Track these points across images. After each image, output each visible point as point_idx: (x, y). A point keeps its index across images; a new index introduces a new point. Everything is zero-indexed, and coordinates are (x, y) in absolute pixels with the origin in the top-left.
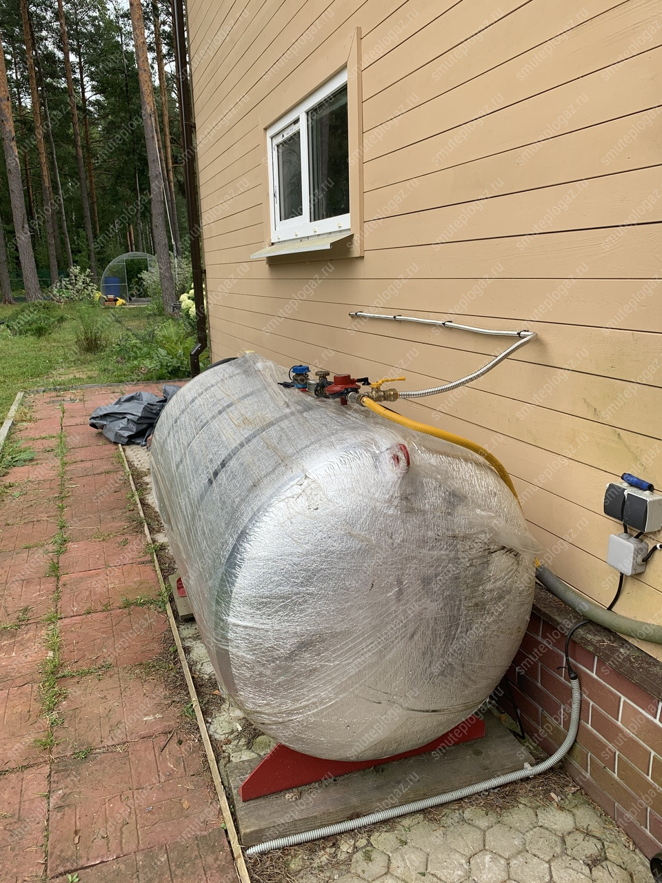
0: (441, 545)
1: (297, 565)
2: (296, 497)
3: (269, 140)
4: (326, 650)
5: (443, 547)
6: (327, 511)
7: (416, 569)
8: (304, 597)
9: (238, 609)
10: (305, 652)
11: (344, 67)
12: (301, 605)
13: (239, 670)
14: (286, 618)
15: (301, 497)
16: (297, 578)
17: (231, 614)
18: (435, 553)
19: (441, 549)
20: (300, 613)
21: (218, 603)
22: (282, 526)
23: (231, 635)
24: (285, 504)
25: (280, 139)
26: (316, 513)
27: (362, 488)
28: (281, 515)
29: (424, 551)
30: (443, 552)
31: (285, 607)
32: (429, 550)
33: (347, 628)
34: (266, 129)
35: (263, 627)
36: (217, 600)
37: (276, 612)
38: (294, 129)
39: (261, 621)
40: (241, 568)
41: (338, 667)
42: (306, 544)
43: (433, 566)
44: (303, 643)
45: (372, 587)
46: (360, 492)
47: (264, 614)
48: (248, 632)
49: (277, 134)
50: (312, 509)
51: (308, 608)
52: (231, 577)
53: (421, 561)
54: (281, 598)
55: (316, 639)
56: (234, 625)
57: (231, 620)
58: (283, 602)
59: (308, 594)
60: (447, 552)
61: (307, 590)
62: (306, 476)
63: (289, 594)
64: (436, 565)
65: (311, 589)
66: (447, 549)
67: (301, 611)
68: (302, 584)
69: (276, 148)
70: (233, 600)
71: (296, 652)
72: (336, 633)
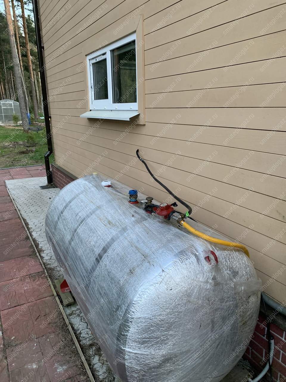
0: (230, 299)
1: (163, 321)
2: (159, 283)
3: (88, 61)
4: (178, 361)
5: (231, 300)
6: (177, 290)
7: (220, 313)
8: (167, 336)
9: (131, 345)
10: (167, 363)
11: (135, 32)
12: (166, 341)
13: (131, 373)
14: (158, 348)
15: (162, 283)
16: (164, 327)
17: (127, 346)
18: (228, 304)
19: (230, 301)
20: (165, 345)
21: (118, 339)
22: (153, 300)
23: (126, 357)
24: (154, 287)
25: (94, 61)
26: (171, 292)
27: (193, 277)
28: (152, 294)
29: (223, 304)
30: (231, 303)
31: (157, 343)
32: (225, 303)
33: (188, 349)
34: (86, 55)
35: (145, 353)
36: (117, 338)
37: (152, 345)
38: (103, 57)
39: (144, 350)
40: (132, 323)
41: (183, 368)
42: (167, 309)
43: (227, 311)
44: (166, 359)
45: (200, 327)
46: (193, 278)
47: (146, 346)
48: (137, 356)
49: (93, 59)
50: (169, 290)
51: (169, 342)
52: (126, 327)
53: (222, 309)
54: (155, 338)
55: (173, 356)
56: (129, 352)
57: (127, 349)
58: (156, 340)
59: (169, 335)
60: (233, 302)
61: (169, 333)
62: (163, 271)
63: (159, 336)
64: (228, 310)
65: (171, 332)
66: (232, 301)
67: (166, 344)
68: (166, 330)
69: (92, 65)
70: (128, 340)
71: (163, 364)
72: (183, 352)
